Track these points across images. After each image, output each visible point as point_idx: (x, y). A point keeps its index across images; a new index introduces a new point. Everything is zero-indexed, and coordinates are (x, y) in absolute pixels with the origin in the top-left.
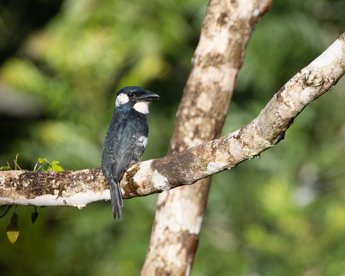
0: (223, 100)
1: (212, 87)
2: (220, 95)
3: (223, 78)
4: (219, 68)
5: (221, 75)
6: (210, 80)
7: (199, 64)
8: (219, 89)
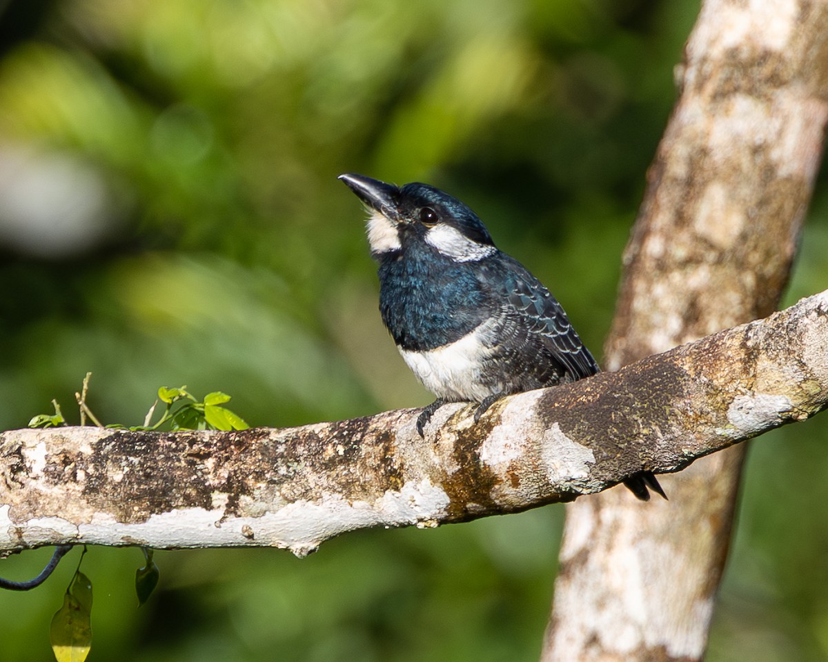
0: (781, 208)
1: (745, 162)
2: (772, 188)
3: (780, 134)
4: (769, 100)
5: (776, 124)
6: (736, 139)
7: (700, 87)
8: (769, 171)
